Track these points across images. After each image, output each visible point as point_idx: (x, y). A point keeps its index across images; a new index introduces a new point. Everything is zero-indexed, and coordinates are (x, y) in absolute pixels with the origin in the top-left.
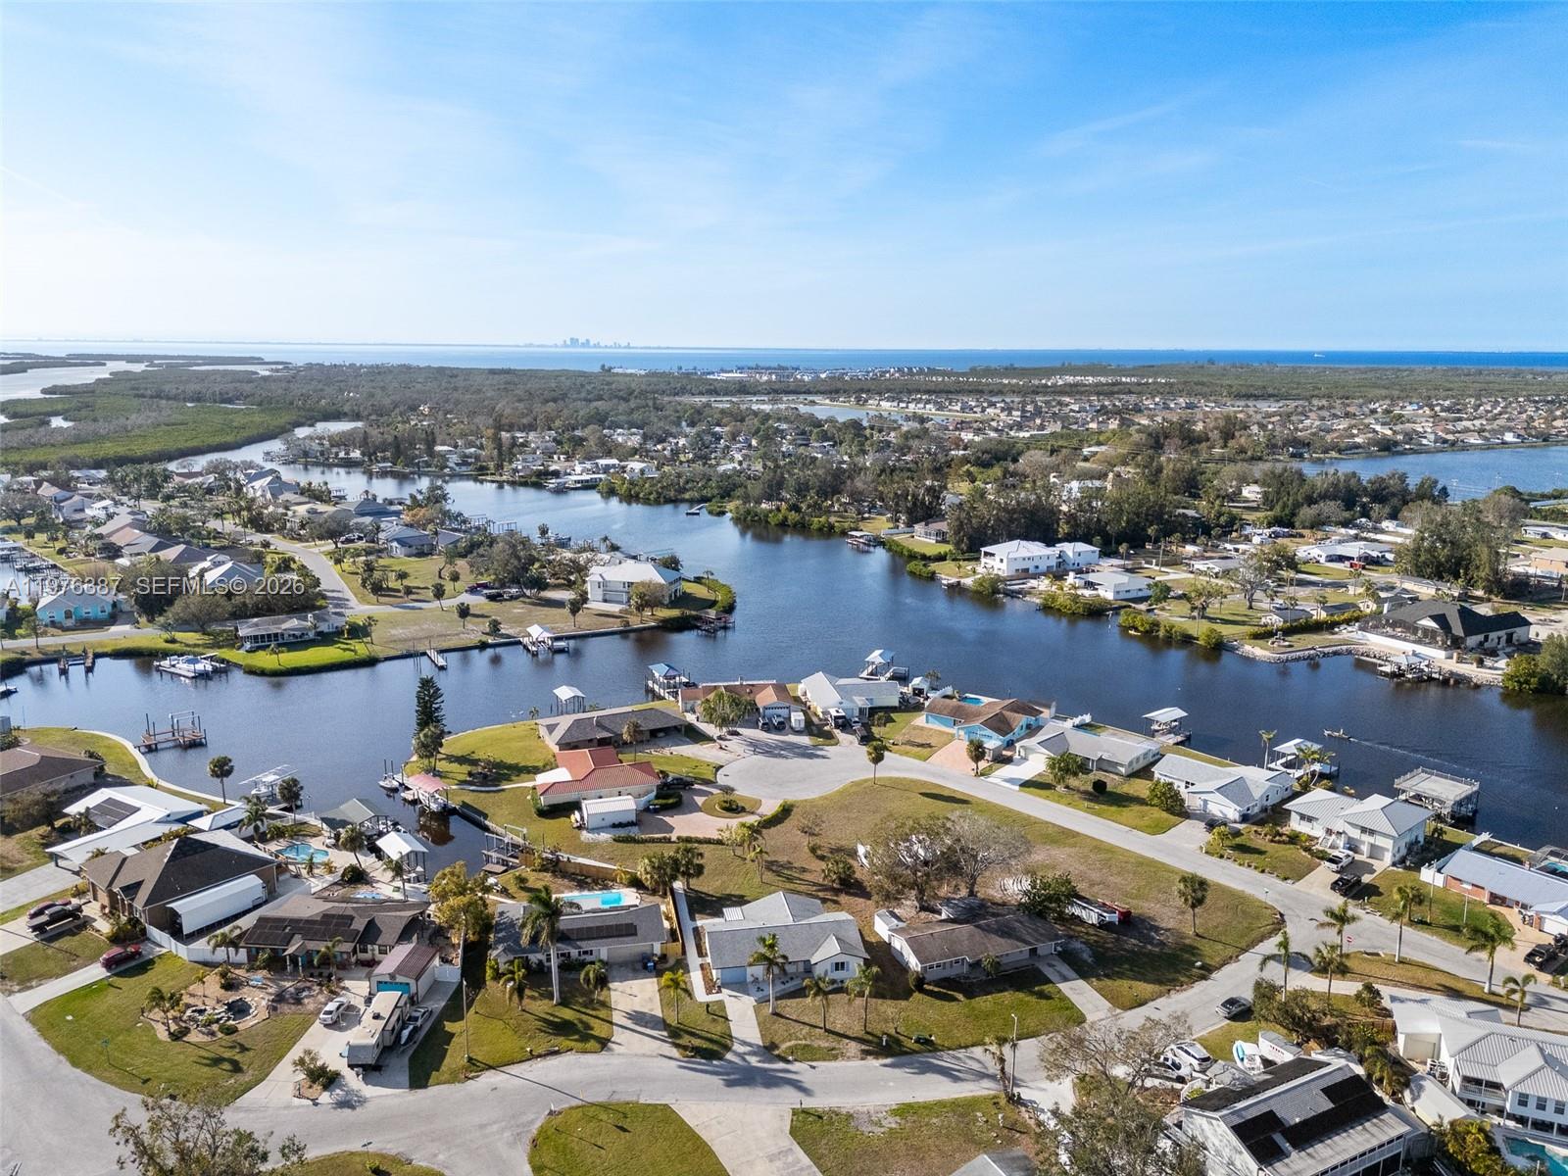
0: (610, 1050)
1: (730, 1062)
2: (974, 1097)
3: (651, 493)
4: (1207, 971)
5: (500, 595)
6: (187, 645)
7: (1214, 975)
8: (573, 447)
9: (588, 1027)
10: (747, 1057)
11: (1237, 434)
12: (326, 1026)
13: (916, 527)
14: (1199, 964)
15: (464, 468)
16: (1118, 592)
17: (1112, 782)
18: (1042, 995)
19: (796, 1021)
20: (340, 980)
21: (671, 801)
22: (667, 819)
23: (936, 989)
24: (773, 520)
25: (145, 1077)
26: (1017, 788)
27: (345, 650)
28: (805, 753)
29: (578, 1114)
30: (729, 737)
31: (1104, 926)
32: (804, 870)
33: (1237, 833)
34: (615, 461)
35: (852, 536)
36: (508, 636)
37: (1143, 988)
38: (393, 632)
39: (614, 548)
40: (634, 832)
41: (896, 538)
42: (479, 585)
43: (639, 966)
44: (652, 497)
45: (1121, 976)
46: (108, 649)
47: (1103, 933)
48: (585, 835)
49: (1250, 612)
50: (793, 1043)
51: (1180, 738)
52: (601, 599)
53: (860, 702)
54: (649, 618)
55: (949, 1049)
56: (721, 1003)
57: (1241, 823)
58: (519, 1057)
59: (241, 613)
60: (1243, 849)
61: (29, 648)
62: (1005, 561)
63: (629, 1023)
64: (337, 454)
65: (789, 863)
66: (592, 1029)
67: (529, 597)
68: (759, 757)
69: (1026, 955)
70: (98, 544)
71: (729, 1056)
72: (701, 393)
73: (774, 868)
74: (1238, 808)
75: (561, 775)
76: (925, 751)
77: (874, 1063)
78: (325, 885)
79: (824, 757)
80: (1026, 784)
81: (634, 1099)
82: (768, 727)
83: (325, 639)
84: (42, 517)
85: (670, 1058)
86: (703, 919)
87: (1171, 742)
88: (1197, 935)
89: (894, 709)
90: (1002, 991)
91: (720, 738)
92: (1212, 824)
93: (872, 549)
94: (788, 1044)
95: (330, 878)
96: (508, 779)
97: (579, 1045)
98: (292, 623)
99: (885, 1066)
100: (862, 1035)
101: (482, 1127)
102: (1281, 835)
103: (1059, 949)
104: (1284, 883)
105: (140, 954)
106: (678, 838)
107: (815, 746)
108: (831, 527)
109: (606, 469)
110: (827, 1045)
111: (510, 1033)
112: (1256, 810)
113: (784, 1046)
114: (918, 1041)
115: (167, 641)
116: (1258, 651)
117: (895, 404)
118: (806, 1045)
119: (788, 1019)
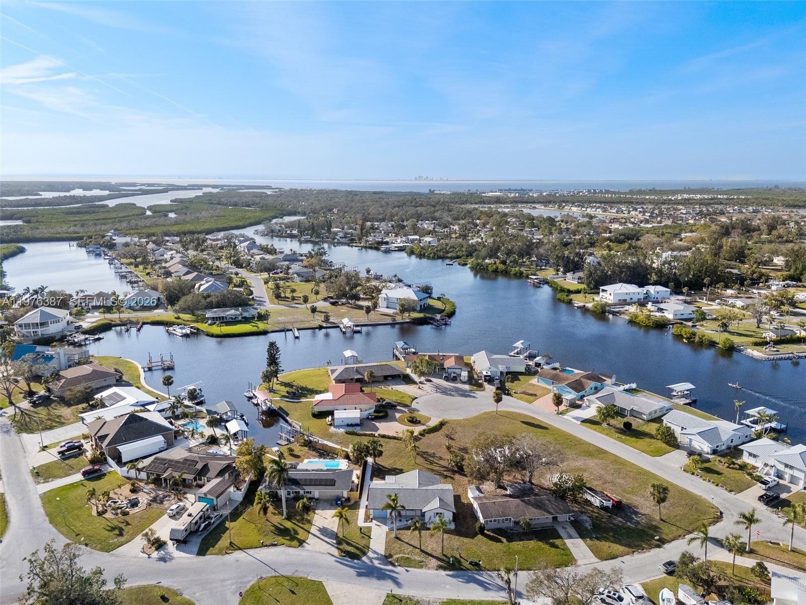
0: (303, 547)
1: (364, 562)
2: (493, 601)
3: (431, 254)
4: (662, 542)
5: (337, 302)
6: (184, 320)
7: (665, 546)
8: (399, 229)
9: (296, 533)
10: (374, 561)
11: (778, 227)
12: (170, 517)
13: (568, 274)
14: (657, 538)
15: (344, 240)
16: (676, 315)
17: (636, 423)
18: (554, 546)
19: (407, 543)
20: (185, 493)
21: (381, 414)
22: (377, 424)
23: (492, 534)
24: (490, 269)
25: (78, 533)
26: (579, 423)
27: (253, 326)
28: (464, 394)
29: (274, 580)
30: (425, 382)
31: (603, 508)
32: (441, 458)
33: (708, 461)
34: (418, 237)
35: (531, 278)
36: (334, 323)
37: (617, 548)
38: (280, 318)
39: (400, 281)
40: (358, 430)
41: (555, 280)
42: (329, 297)
43: (334, 502)
44: (431, 255)
45: (606, 539)
46: (149, 321)
47: (603, 512)
48: (332, 429)
49: (758, 330)
50: (401, 555)
51: (688, 401)
52: (385, 306)
53: (502, 368)
54: (407, 317)
55: (489, 570)
56: (369, 529)
57: (711, 454)
58: (256, 545)
59: (210, 306)
60: (709, 470)
61: (115, 318)
62: (612, 294)
63: (318, 534)
64: (286, 231)
65: (434, 453)
66: (298, 534)
67: (351, 304)
68: (439, 395)
69: (551, 520)
70: (163, 271)
71: (364, 559)
72: (476, 203)
73: (425, 456)
74: (710, 446)
75: (328, 396)
76: (532, 398)
77: (443, 573)
78: (197, 444)
79: (474, 397)
80: (585, 421)
81: (305, 576)
82: (447, 379)
83: (246, 320)
84: (145, 258)
85: (333, 555)
86: (377, 480)
87: (682, 403)
88: (662, 520)
89: (521, 374)
90: (530, 540)
91: (421, 383)
92: (691, 453)
93: (542, 286)
94: (398, 556)
95: (201, 440)
96: (305, 396)
97: (288, 542)
98: (232, 312)
99: (448, 575)
100: (440, 556)
101: (224, 581)
102: (734, 464)
103: (572, 519)
104: (729, 494)
105: (100, 470)
106: (379, 435)
107: (471, 391)
108: (521, 273)
109: (413, 241)
110: (419, 559)
111: (256, 531)
112: (724, 447)
113: (395, 557)
114: (471, 563)
115: (176, 318)
116: (756, 353)
117: (580, 209)
118: (408, 558)
119: (403, 541)
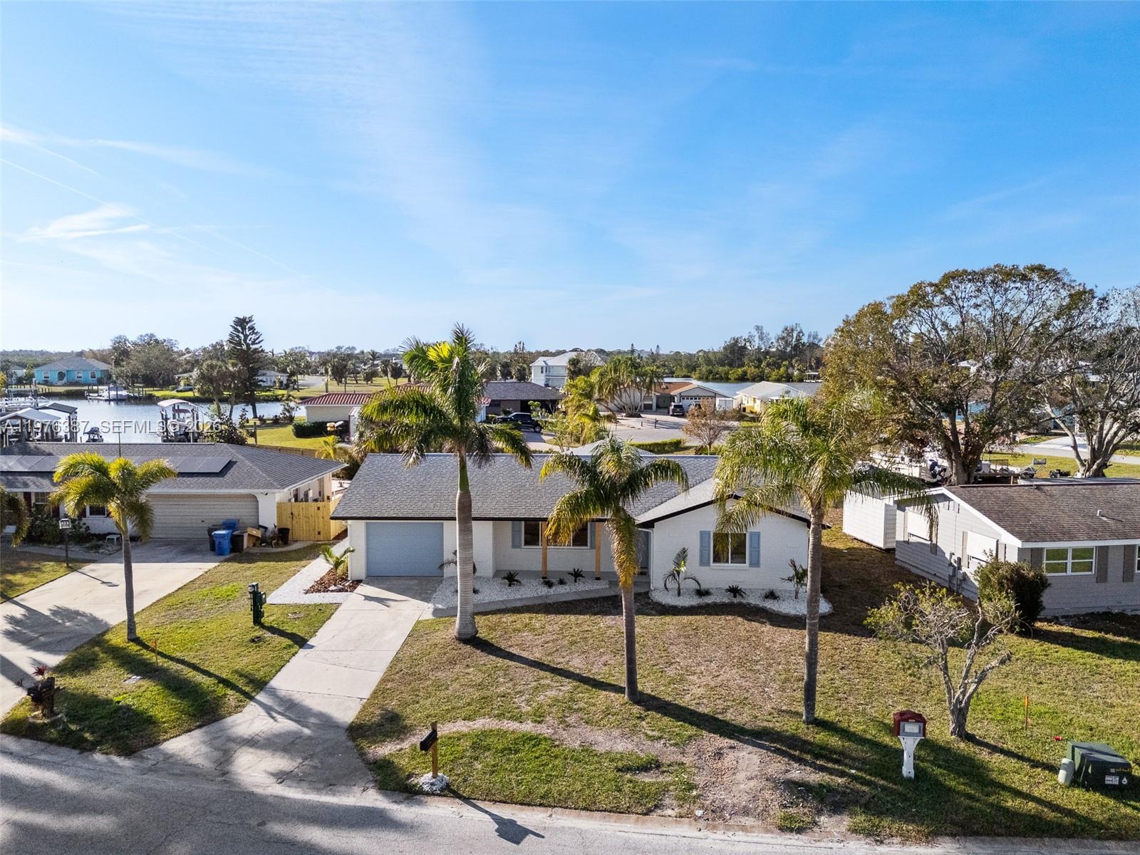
19: (540, 666)
50: (480, 724)
56: (320, 612)
110: (622, 746)
114: (1079, 779)
118: (535, 740)
119: (511, 657)
